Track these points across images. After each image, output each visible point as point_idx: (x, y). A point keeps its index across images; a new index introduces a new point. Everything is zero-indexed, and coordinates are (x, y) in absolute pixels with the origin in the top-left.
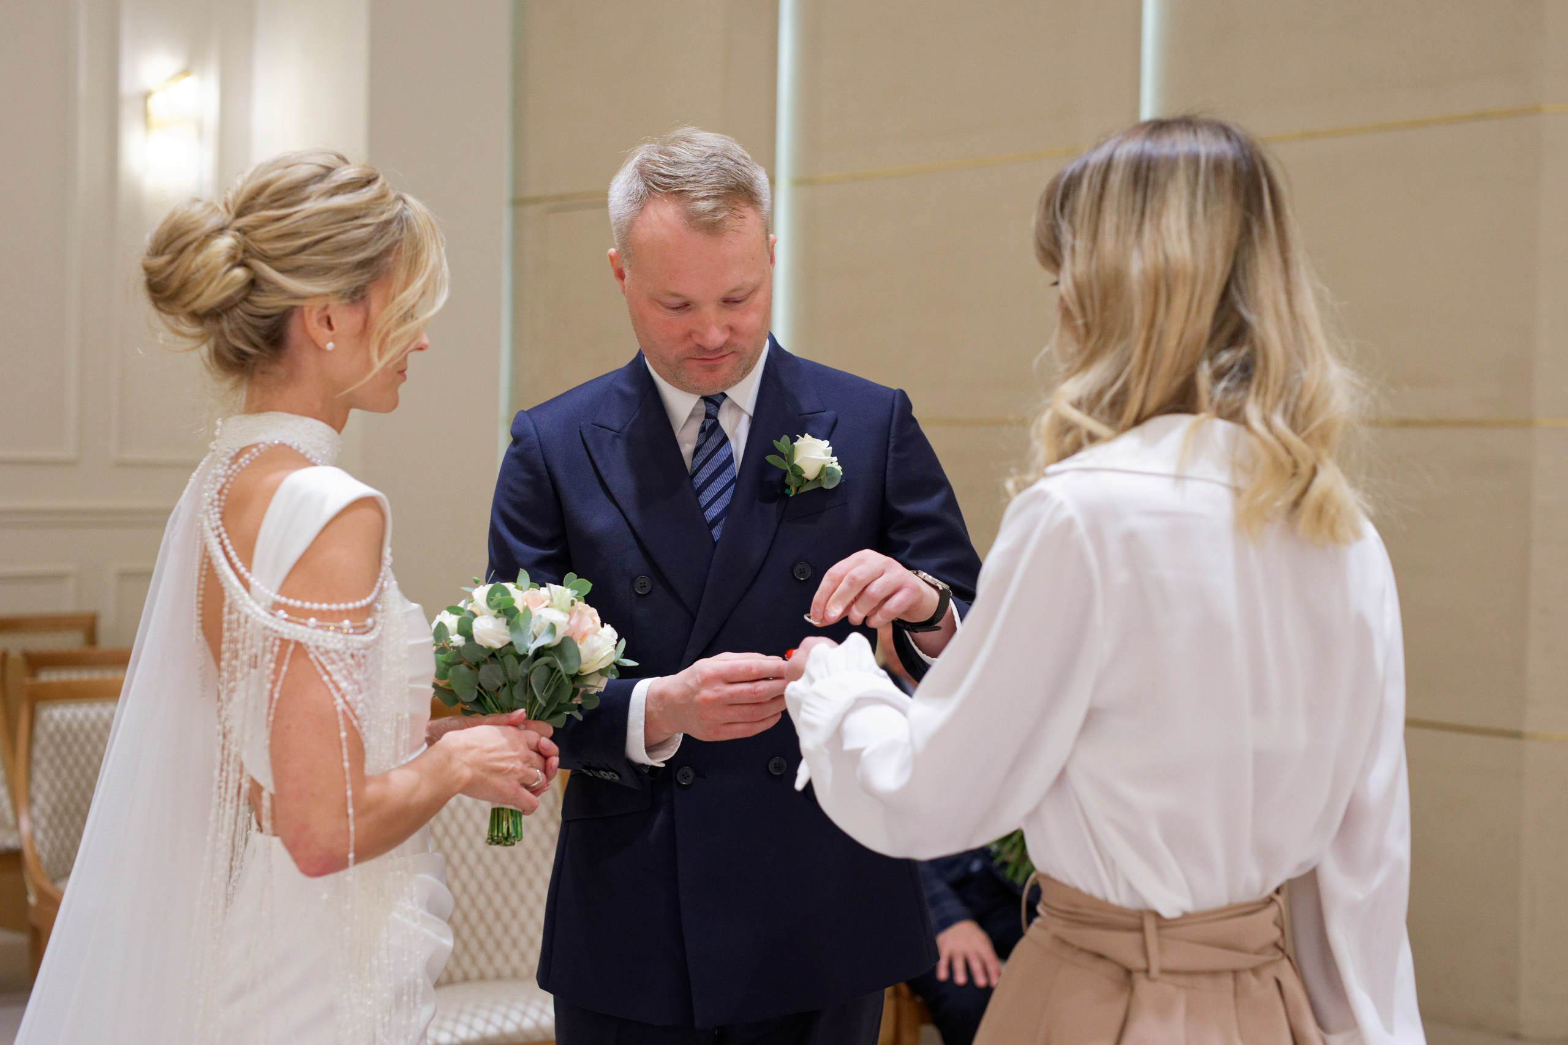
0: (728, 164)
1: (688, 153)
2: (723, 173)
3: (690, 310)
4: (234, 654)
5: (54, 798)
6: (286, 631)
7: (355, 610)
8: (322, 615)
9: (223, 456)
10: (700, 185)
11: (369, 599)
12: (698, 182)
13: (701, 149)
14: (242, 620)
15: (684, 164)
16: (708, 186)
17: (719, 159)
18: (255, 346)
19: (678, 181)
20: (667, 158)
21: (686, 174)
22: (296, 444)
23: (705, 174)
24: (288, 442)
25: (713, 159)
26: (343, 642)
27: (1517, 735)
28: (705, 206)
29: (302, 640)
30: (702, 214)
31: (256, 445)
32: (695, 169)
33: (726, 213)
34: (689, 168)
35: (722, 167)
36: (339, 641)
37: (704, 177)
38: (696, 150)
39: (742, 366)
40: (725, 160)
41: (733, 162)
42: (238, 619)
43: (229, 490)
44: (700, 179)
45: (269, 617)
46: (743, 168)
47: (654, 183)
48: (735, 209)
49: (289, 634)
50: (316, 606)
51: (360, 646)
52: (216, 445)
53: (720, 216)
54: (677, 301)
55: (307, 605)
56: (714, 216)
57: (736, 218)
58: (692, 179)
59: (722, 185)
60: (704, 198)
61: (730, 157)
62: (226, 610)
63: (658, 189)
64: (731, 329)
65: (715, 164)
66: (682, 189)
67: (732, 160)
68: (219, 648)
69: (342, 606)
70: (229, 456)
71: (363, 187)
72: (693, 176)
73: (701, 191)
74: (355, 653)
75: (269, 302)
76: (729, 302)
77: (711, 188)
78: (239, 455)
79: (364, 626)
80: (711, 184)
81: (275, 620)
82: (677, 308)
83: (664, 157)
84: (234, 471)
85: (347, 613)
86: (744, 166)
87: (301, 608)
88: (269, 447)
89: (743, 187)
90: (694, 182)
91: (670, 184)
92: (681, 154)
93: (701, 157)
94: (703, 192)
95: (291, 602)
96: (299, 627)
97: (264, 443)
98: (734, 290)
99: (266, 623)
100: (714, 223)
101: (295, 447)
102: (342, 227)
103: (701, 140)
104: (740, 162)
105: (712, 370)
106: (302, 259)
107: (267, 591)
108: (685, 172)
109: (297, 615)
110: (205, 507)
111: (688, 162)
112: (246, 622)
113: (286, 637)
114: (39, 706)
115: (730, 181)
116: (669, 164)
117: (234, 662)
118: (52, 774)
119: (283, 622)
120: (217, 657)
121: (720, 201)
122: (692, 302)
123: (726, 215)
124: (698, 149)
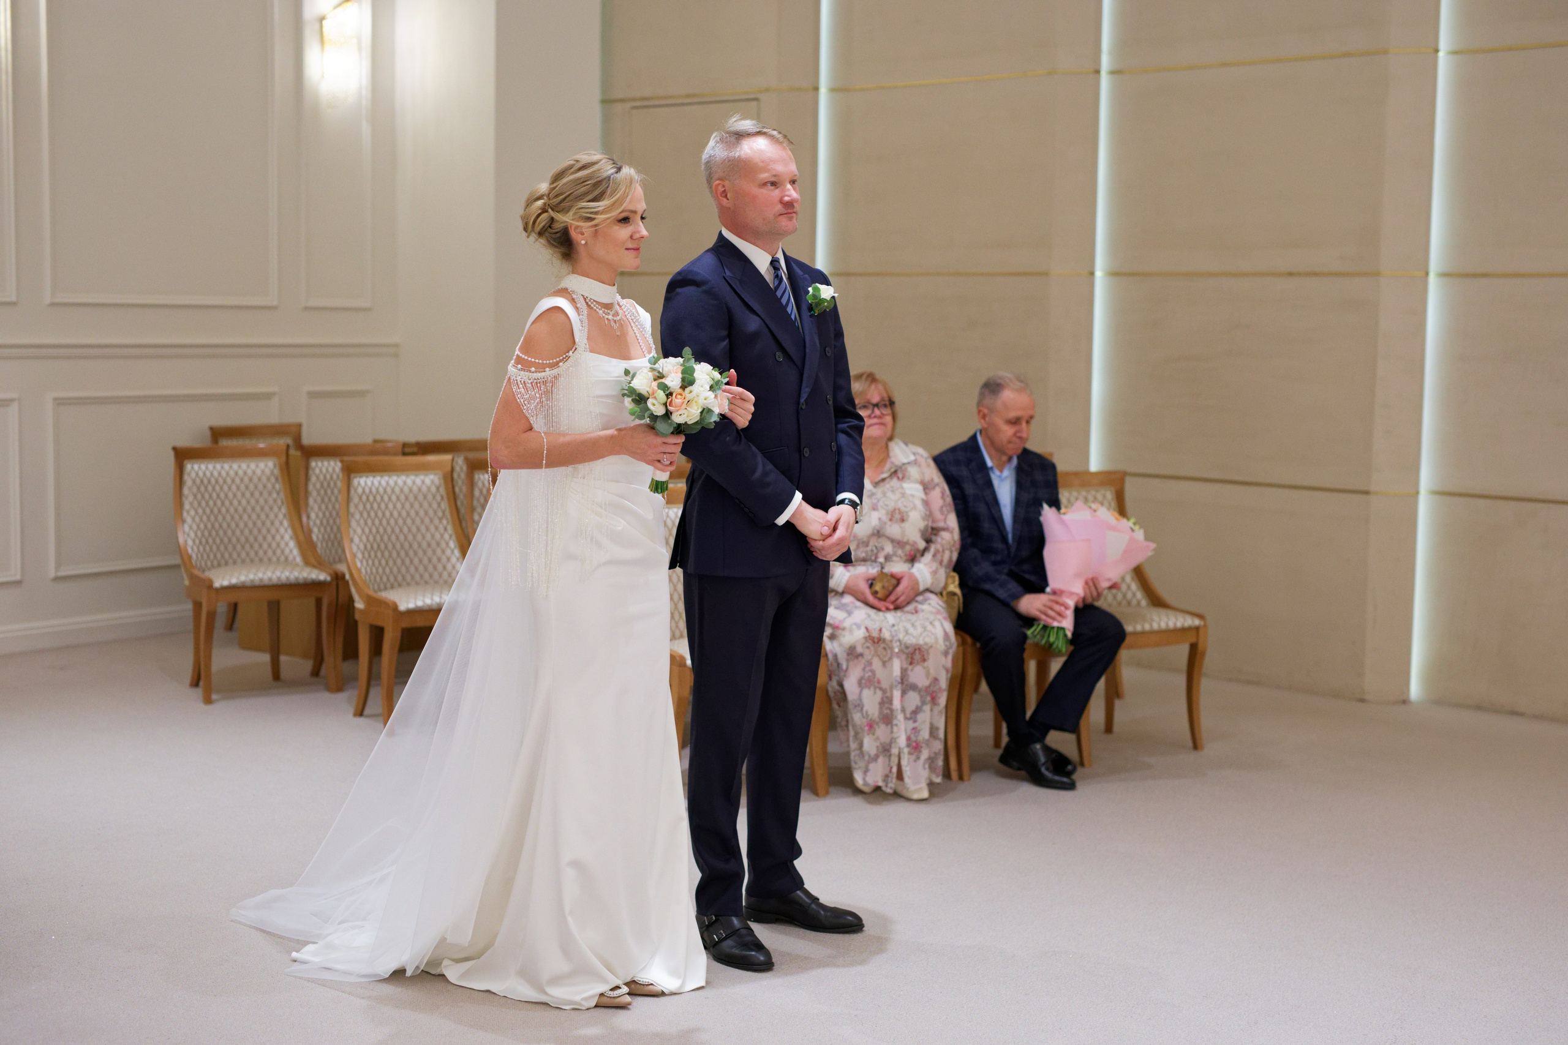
5: (364, 538)
27: (1367, 493)
114: (352, 475)
118: (362, 522)
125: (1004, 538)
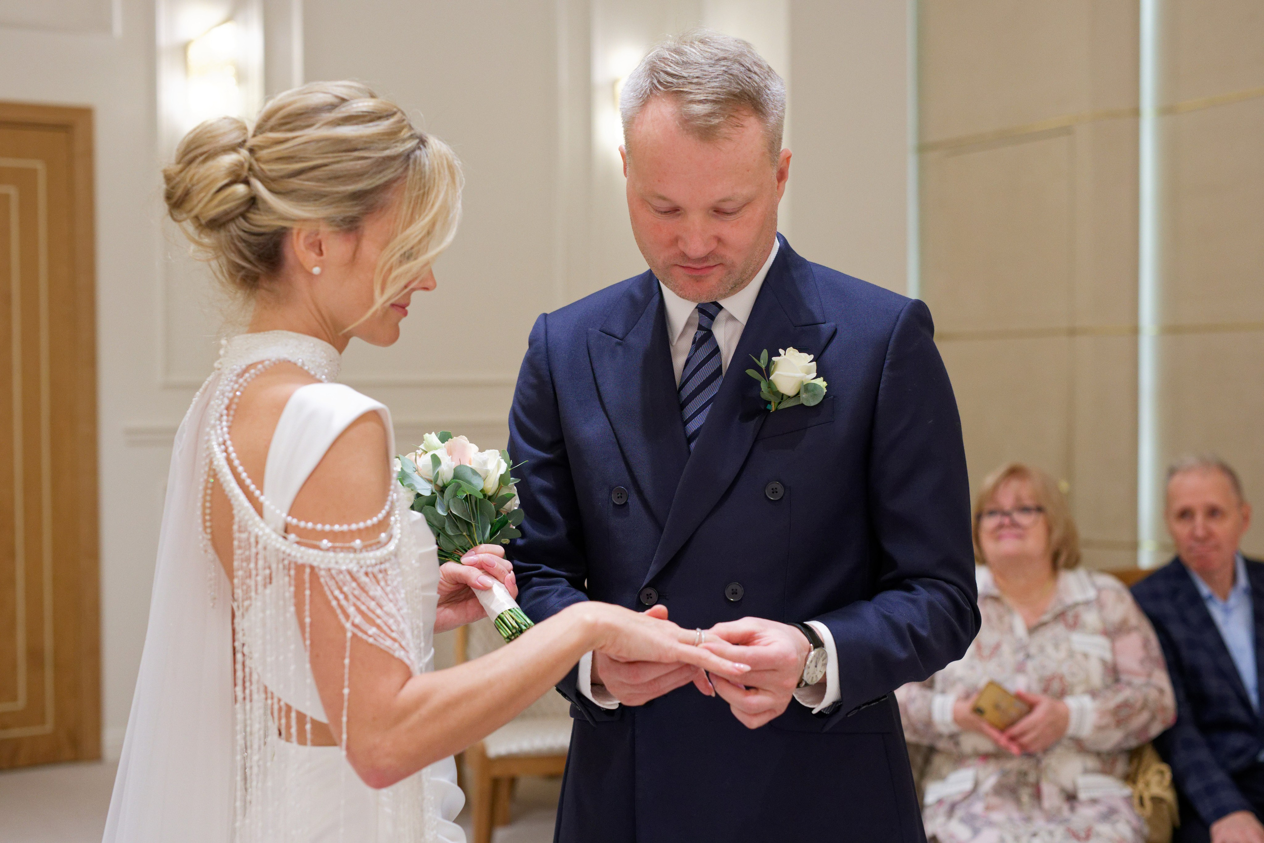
0: (736, 69)
1: (698, 54)
2: (729, 78)
3: (679, 215)
4: (248, 574)
6: (299, 555)
7: (367, 529)
8: (333, 536)
9: (229, 374)
10: (700, 88)
11: (381, 516)
12: (700, 84)
13: (713, 51)
14: (252, 540)
15: (692, 64)
16: (709, 89)
17: (729, 63)
18: (250, 262)
19: (681, 81)
20: (677, 57)
21: (691, 75)
22: (300, 360)
23: (709, 77)
24: (293, 359)
25: (723, 63)
26: (355, 562)
28: (699, 109)
29: (315, 564)
30: (697, 117)
31: (262, 362)
32: (701, 70)
33: (722, 119)
34: (696, 69)
35: (730, 72)
36: (351, 562)
37: (708, 80)
38: (709, 52)
39: (731, 280)
40: (736, 66)
41: (744, 69)
42: (248, 539)
43: (237, 404)
44: (704, 81)
45: (281, 539)
46: (754, 75)
47: (659, 82)
48: (732, 116)
49: (302, 557)
50: (327, 527)
51: (373, 562)
52: (220, 363)
53: (715, 121)
54: (665, 205)
55: (319, 527)
56: (706, 121)
57: (731, 125)
58: (695, 80)
59: (724, 90)
60: (700, 102)
61: (742, 63)
62: (235, 527)
63: (660, 87)
64: (719, 240)
65: (724, 68)
66: (681, 89)
67: (743, 66)
68: (232, 565)
69: (354, 527)
70: (236, 372)
71: (371, 121)
72: (697, 77)
73: (700, 94)
74: (370, 570)
75: (263, 221)
76: (718, 211)
77: (711, 92)
78: (246, 371)
79: (379, 542)
80: (713, 88)
81: (287, 543)
82: (665, 212)
83: (674, 55)
84: (241, 385)
85: (359, 533)
86: (755, 73)
87: (313, 530)
88: (274, 363)
89: (748, 95)
90: (697, 84)
91: (672, 83)
92: (692, 54)
93: (711, 59)
94: (701, 95)
95: (302, 524)
96: (311, 551)
97: (269, 360)
98: (724, 201)
99: (278, 546)
100: (707, 129)
101: (299, 364)
102: (340, 156)
103: (716, 42)
104: (752, 69)
105: (698, 280)
106: (295, 183)
107: (278, 512)
108: (690, 73)
109: (308, 539)
110: (212, 422)
111: (696, 63)
112: (257, 543)
113: (300, 561)
115: (735, 88)
116: (677, 64)
117: (248, 581)
119: (295, 546)
120: (230, 574)
121: (717, 107)
122: (681, 208)
123: (722, 121)
124: (709, 50)
125: (1244, 701)
